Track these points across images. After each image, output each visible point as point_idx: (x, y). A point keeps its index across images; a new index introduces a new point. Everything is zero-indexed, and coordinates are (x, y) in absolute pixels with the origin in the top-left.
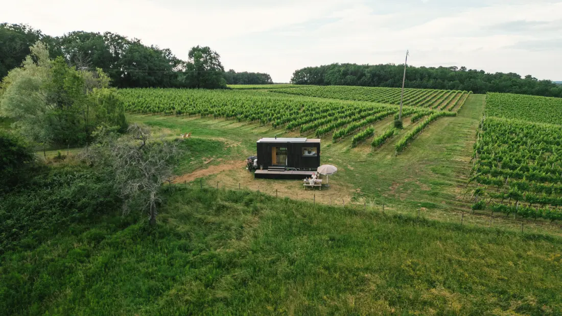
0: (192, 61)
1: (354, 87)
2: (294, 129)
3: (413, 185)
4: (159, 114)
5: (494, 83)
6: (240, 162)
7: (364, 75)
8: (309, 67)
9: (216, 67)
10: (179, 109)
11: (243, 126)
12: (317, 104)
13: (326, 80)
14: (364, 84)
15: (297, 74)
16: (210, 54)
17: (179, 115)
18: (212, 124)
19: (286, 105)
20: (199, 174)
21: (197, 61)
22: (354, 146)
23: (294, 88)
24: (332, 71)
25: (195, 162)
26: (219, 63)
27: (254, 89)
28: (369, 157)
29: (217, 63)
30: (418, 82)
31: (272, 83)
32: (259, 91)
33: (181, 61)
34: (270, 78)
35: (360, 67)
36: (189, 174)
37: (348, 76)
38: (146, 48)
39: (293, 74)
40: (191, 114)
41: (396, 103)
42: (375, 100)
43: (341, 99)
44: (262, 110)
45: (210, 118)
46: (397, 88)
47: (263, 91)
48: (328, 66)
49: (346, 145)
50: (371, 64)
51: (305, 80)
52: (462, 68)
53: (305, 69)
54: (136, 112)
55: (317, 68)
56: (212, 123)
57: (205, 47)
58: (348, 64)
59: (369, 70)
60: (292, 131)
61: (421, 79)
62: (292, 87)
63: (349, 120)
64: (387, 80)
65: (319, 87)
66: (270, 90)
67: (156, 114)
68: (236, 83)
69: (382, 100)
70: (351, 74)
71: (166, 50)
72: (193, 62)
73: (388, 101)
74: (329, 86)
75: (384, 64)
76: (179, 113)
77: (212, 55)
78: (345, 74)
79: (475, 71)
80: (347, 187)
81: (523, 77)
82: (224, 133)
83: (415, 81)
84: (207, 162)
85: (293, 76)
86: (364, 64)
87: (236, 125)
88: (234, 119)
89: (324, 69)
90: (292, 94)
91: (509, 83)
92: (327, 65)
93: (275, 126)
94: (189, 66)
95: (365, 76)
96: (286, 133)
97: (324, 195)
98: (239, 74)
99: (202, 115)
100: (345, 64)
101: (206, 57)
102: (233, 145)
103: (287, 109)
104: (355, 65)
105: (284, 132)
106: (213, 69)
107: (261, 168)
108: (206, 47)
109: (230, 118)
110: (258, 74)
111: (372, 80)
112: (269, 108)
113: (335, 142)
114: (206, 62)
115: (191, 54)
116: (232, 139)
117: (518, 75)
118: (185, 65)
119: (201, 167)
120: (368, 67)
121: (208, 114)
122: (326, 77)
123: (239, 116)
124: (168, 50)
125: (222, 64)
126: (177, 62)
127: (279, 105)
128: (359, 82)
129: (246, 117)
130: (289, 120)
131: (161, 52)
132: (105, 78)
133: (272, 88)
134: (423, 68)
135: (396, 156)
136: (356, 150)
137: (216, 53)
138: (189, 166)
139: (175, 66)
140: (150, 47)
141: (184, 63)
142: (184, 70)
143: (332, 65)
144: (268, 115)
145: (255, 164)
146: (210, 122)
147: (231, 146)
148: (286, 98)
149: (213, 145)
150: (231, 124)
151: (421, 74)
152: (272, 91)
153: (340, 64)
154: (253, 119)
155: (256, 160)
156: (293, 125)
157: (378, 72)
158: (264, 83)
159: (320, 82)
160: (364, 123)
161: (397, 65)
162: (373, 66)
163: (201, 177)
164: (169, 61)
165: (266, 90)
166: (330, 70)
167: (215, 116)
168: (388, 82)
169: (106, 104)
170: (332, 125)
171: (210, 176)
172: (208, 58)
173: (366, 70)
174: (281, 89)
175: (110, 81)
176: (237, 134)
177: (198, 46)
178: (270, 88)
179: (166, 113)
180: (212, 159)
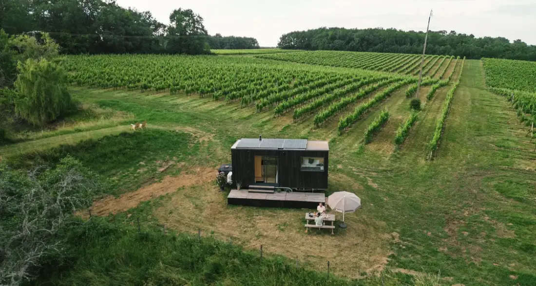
0: (174, 24)
1: (343, 52)
2: (285, 112)
3: (481, 223)
4: (122, 88)
5: (486, 48)
6: (209, 169)
7: (353, 39)
8: (296, 31)
9: (199, 31)
10: (146, 82)
11: (220, 107)
12: (310, 75)
13: (313, 45)
14: (353, 49)
15: (284, 38)
16: (193, 17)
17: (144, 90)
18: (181, 105)
19: (273, 76)
20: (146, 192)
21: (179, 25)
22: (368, 141)
23: (281, 54)
24: (320, 35)
25: (145, 169)
26: (203, 27)
27: (240, 54)
28: (395, 161)
29: (201, 27)
30: (408, 47)
31: (258, 48)
32: (245, 56)
33: (162, 25)
34: (257, 42)
35: (349, 31)
36: (130, 194)
37: (336, 41)
38: (124, 10)
39: (280, 38)
40: (158, 90)
41: (390, 70)
42: (367, 67)
43: (332, 66)
44: (244, 85)
45: (181, 95)
46: (388, 53)
47: (249, 56)
48: (316, 30)
49: (356, 139)
50: (359, 28)
51: (292, 44)
52: (452, 32)
53: (292, 33)
54: (96, 86)
55: (304, 32)
56: (182, 102)
57: (187, 9)
58: (336, 28)
59: (357, 34)
60: (282, 115)
61: (411, 44)
62: (279, 52)
63: (352, 99)
64: (376, 45)
65: (306, 52)
66: (256, 55)
67: (118, 88)
68: (222, 48)
69: (376, 67)
70: (340, 38)
71: (146, 13)
72: (175, 26)
73: (381, 68)
74: (317, 51)
75: (373, 28)
76: (145, 87)
77: (195, 18)
78: (333, 38)
79: (465, 36)
80: (376, 229)
81: (511, 42)
82: (193, 119)
83: (405, 46)
84: (162, 169)
85: (280, 41)
86: (352, 28)
87: (212, 105)
88: (210, 96)
89: (312, 33)
90: (280, 60)
91: (502, 49)
92: (314, 29)
93: (260, 109)
94: (171, 29)
95: (354, 41)
96: (275, 118)
97: (339, 246)
98: (226, 38)
99: (171, 91)
100: (332, 28)
101: (189, 20)
102: (203, 138)
103: (275, 81)
104: (343, 29)
105: (272, 116)
106: (195, 33)
107: (239, 187)
108: (189, 10)
109: (206, 95)
110: (245, 38)
111: (361, 45)
112: (252, 81)
113: (341, 134)
114: (188, 25)
115: (172, 18)
116: (203, 128)
117: (507, 40)
118: (166, 29)
119: (151, 180)
120: (356, 31)
121: (179, 89)
122: (314, 42)
123: (215, 93)
124: (149, 12)
125: (206, 28)
126: (158, 26)
127: (266, 78)
128: (347, 47)
129: (225, 93)
130: (278, 100)
131: (140, 15)
132: (52, 45)
133: (258, 53)
134: (412, 32)
135: (432, 160)
136: (372, 147)
137: (199, 16)
138: (135, 177)
139: (156, 30)
140: (128, 9)
141: (165, 27)
142: (165, 34)
143: (320, 29)
144: (251, 92)
145: (229, 180)
146: (179, 101)
147: (201, 140)
148: (274, 67)
149: (176, 139)
150: (205, 103)
151: (411, 39)
152: (258, 57)
153: (328, 28)
154: (234, 97)
155: (230, 174)
156: (283, 106)
157: (367, 37)
158: (250, 47)
159: (308, 47)
160: (373, 103)
161: (385, 28)
162: (361, 30)
163: (148, 199)
164: (150, 24)
165: (252, 56)
166: (318, 34)
167: (188, 92)
168: (377, 47)
169: (43, 79)
170: (333, 107)
171: (162, 197)
172: (190, 21)
173: (355, 34)
174: (267, 55)
175: (58, 49)
176: (211, 120)
177: (180, 9)
178: (255, 54)
179: (129, 87)
180: (171, 163)
